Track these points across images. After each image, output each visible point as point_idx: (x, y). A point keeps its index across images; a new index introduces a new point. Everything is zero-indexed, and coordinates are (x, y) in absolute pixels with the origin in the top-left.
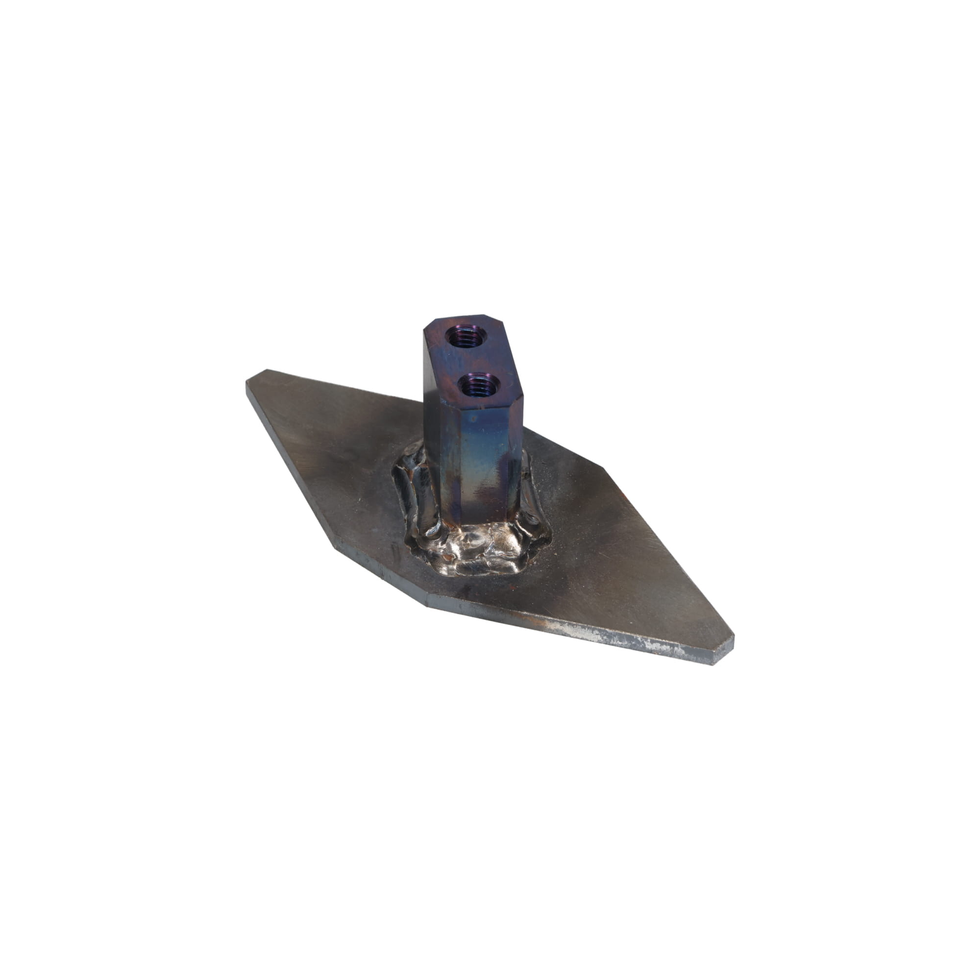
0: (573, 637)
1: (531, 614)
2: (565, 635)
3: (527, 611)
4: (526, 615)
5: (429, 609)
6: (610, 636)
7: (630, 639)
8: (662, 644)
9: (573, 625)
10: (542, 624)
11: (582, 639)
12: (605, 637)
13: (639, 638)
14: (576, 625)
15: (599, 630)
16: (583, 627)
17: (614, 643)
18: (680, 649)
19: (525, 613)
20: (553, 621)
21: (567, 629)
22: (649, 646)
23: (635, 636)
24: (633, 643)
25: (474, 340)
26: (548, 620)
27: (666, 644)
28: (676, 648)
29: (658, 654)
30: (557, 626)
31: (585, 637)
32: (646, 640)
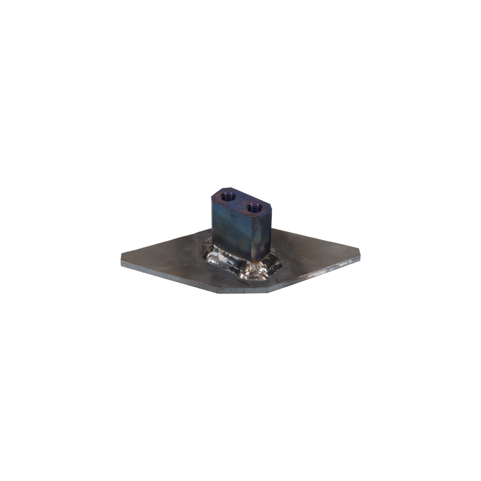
0: (317, 276)
1: (303, 276)
2: (314, 277)
3: (301, 275)
4: (301, 277)
5: (269, 293)
6: (329, 269)
7: (335, 266)
8: (345, 262)
9: (317, 272)
10: (307, 277)
11: (320, 275)
12: (327, 270)
13: (338, 264)
14: (318, 271)
15: (325, 269)
16: (320, 271)
17: (330, 270)
18: (350, 261)
19: (301, 276)
20: (310, 274)
21: (315, 274)
22: (341, 265)
23: (336, 264)
24: (336, 267)
25: (231, 199)
26: (309, 274)
27: (346, 262)
28: (349, 261)
29: (344, 266)
30: (312, 275)
31: (320, 274)
32: (340, 264)
